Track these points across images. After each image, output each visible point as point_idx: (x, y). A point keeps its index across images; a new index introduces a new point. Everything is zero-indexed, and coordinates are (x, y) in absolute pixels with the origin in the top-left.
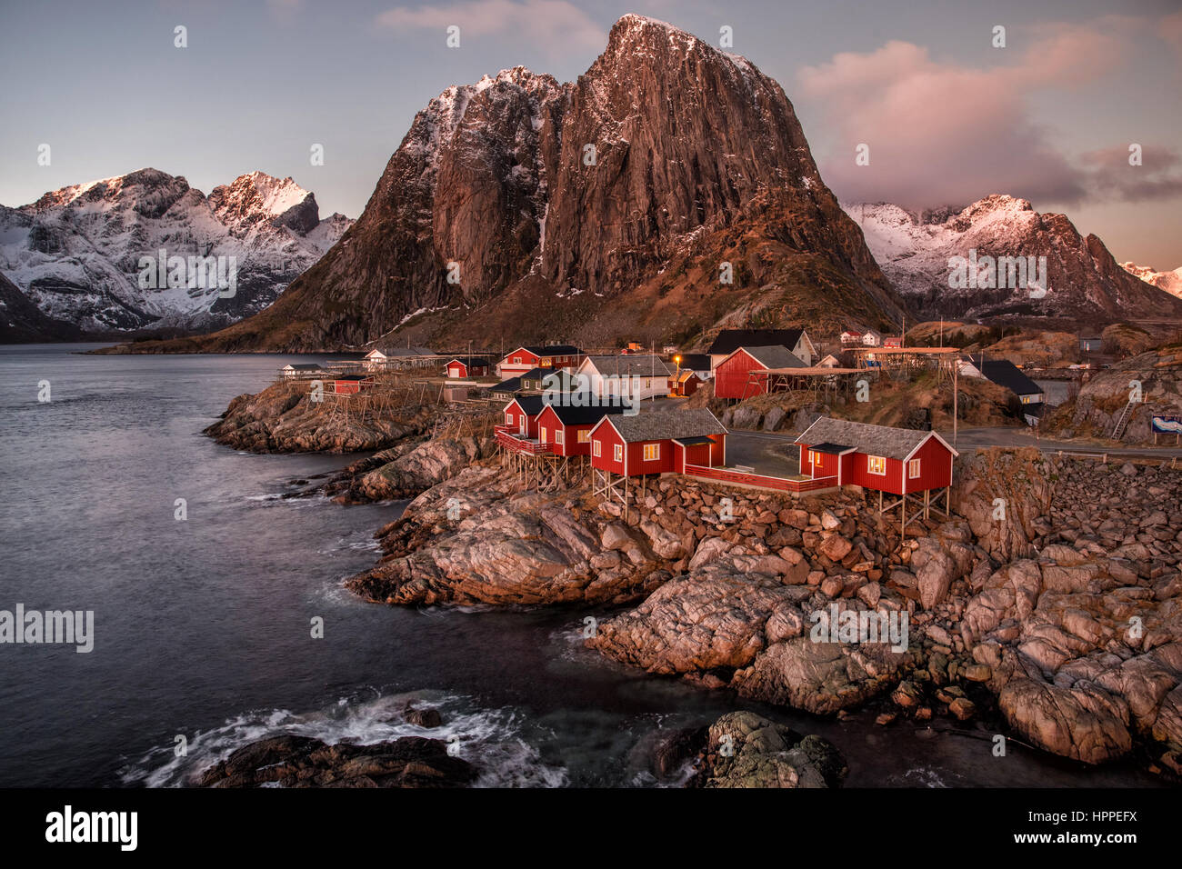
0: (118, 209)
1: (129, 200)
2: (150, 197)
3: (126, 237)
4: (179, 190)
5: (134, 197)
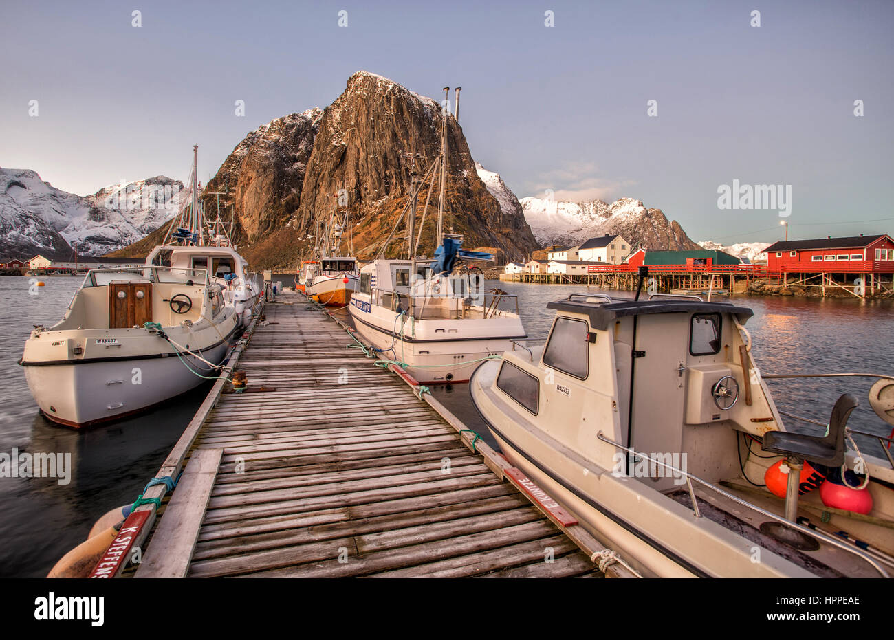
3: (145, 213)
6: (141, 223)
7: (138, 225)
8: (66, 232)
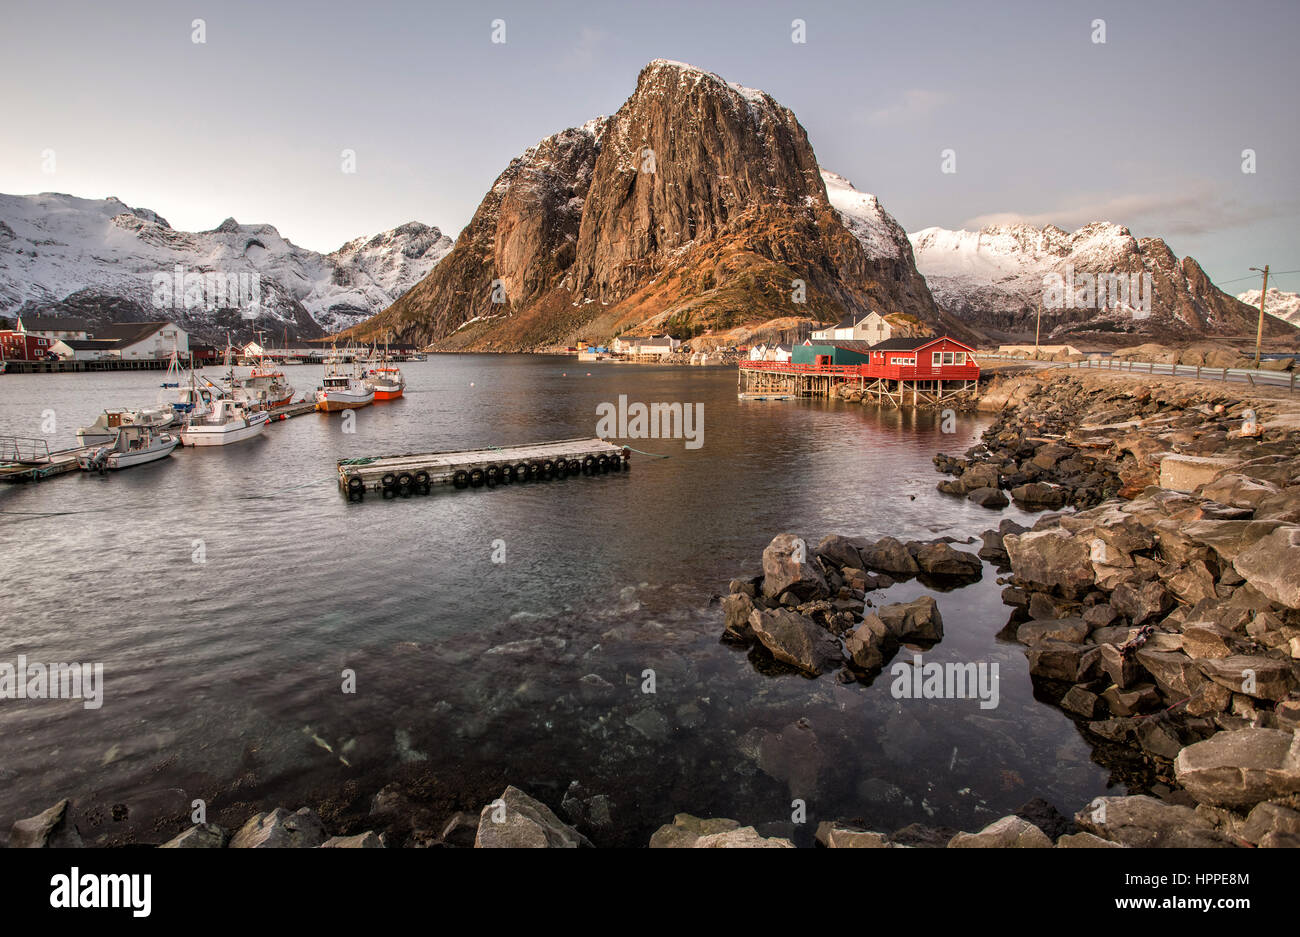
0: (391, 252)
1: (399, 245)
2: (413, 243)
3: (396, 272)
4: (434, 237)
5: (402, 243)
6: (392, 286)
7: (388, 288)
8: (309, 301)
